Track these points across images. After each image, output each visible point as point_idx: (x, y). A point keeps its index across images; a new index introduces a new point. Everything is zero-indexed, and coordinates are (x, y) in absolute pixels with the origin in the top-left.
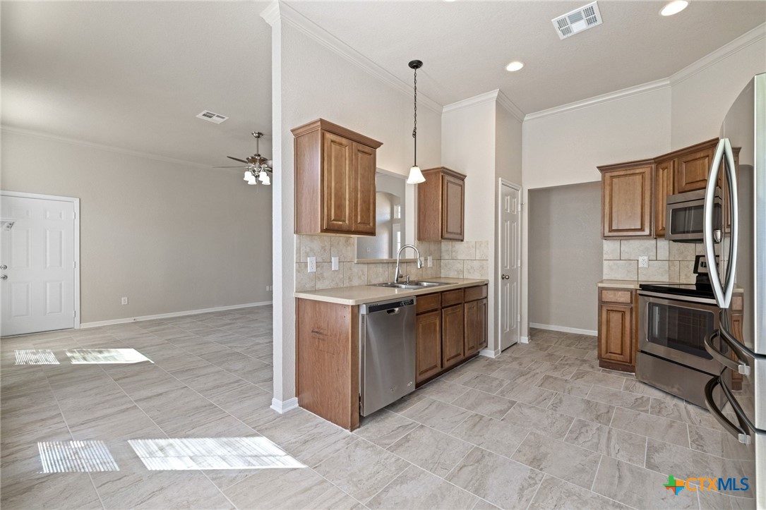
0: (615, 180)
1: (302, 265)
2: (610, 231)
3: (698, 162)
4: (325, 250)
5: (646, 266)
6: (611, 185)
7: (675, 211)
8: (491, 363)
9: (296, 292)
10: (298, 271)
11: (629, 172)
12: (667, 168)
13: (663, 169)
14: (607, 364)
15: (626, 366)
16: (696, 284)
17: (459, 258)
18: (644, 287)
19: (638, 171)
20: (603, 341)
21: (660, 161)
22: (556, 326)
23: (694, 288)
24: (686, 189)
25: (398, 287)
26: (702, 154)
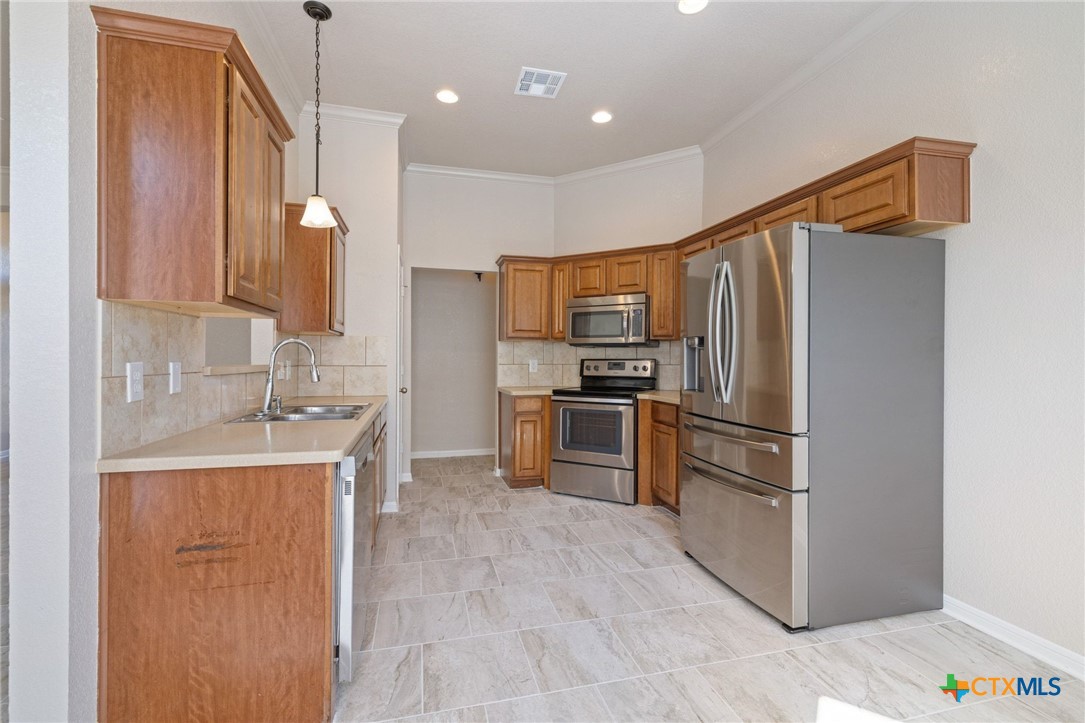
0: (518, 274)
1: (114, 383)
2: (513, 332)
3: (591, 271)
4: (158, 345)
5: (536, 371)
6: (514, 278)
7: (575, 315)
8: (402, 521)
9: (104, 458)
10: (106, 401)
11: (530, 268)
12: (563, 270)
13: (559, 271)
14: (517, 482)
15: (537, 481)
16: (581, 387)
17: (336, 363)
18: (556, 392)
19: (537, 269)
20: (518, 458)
21: (556, 263)
22: (436, 452)
23: (580, 389)
24: (581, 295)
25: (283, 419)
26: (594, 263)
